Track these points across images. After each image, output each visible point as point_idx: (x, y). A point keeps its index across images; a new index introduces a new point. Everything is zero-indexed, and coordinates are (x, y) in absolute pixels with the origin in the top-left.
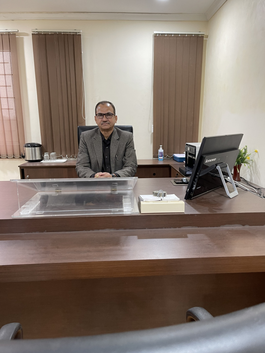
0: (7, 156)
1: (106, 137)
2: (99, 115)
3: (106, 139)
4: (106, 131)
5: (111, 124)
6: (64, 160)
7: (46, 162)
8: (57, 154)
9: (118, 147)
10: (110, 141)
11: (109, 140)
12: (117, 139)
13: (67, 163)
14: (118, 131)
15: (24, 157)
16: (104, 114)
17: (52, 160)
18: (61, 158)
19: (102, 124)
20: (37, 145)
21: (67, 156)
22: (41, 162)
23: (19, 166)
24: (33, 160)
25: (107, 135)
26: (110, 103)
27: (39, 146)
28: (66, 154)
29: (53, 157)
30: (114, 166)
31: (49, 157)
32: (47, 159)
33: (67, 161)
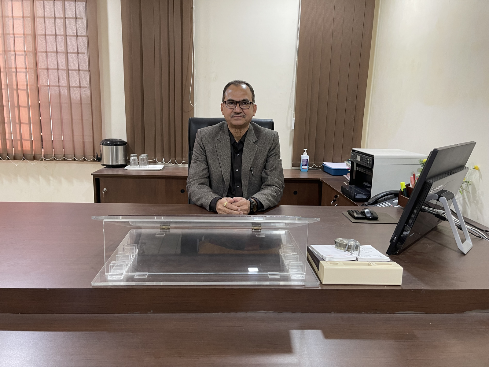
0: (75, 157)
1: (237, 137)
2: (229, 103)
3: (237, 141)
4: (238, 129)
5: (246, 118)
6: (159, 167)
7: (133, 168)
8: (149, 158)
9: (256, 155)
10: (243, 144)
11: (242, 142)
12: (254, 141)
13: (164, 171)
14: (256, 129)
15: (99, 160)
16: (237, 102)
17: (141, 165)
18: (155, 163)
19: (232, 117)
20: (119, 142)
21: (164, 160)
22: (126, 168)
23: (92, 174)
24: (113, 164)
25: (238, 135)
26: (247, 84)
27: (123, 143)
28: (163, 156)
29: (143, 161)
30: (247, 184)
31: (137, 161)
32: (135, 164)
33: (164, 168)
